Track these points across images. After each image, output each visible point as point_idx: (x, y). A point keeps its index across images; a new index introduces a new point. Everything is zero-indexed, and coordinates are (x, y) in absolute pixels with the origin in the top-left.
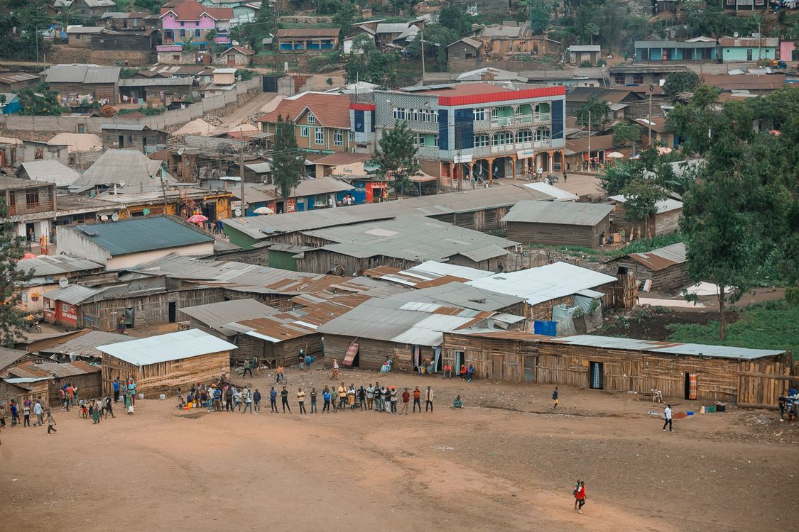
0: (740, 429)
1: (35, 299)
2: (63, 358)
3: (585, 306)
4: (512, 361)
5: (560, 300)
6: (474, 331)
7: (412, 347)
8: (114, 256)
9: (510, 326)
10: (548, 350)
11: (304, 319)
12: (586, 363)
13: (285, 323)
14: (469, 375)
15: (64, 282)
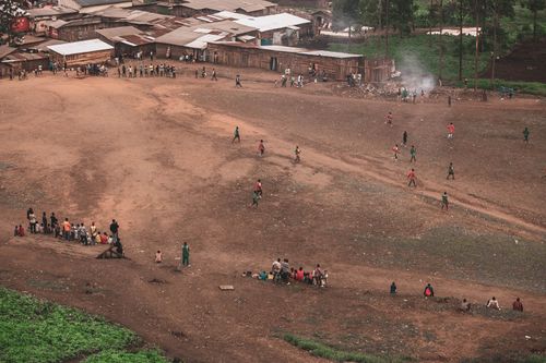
0: (329, 90)
1: (42, 26)
2: (35, 52)
3: (289, 33)
4: (237, 56)
5: (278, 30)
6: (224, 42)
7: (194, 49)
8: (84, 7)
9: (248, 41)
10: (253, 51)
11: (153, 36)
12: (269, 58)
13: (142, 38)
14: (217, 62)
15: (54, 19)
